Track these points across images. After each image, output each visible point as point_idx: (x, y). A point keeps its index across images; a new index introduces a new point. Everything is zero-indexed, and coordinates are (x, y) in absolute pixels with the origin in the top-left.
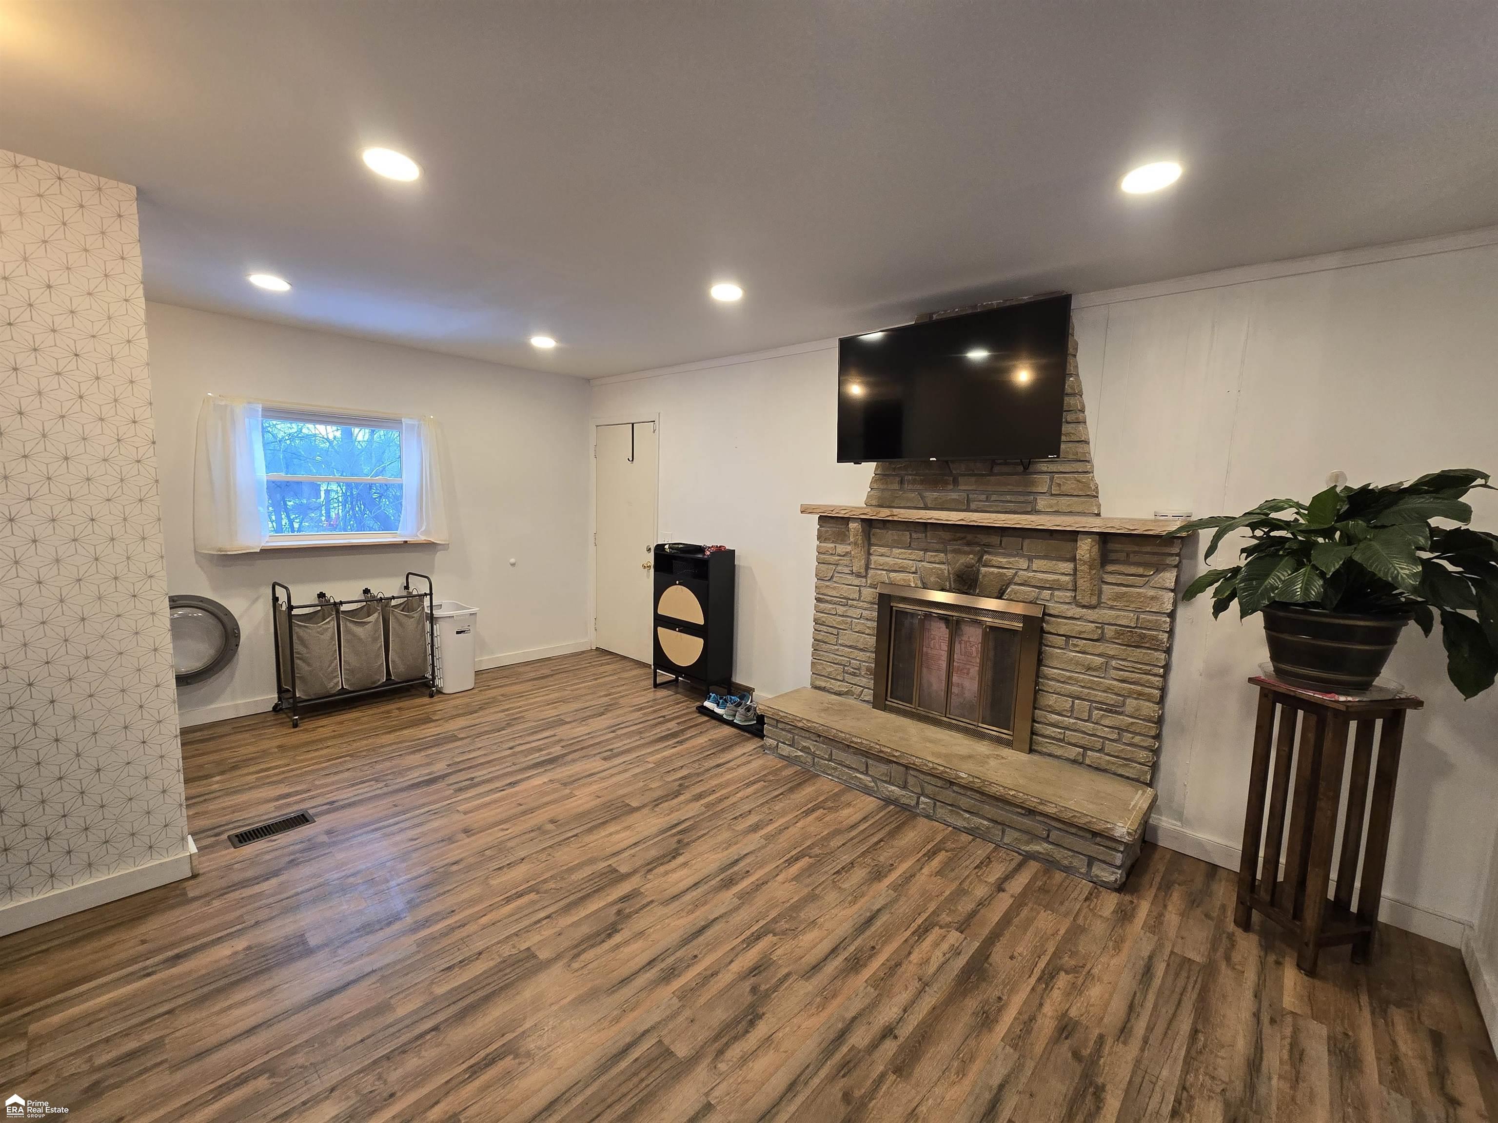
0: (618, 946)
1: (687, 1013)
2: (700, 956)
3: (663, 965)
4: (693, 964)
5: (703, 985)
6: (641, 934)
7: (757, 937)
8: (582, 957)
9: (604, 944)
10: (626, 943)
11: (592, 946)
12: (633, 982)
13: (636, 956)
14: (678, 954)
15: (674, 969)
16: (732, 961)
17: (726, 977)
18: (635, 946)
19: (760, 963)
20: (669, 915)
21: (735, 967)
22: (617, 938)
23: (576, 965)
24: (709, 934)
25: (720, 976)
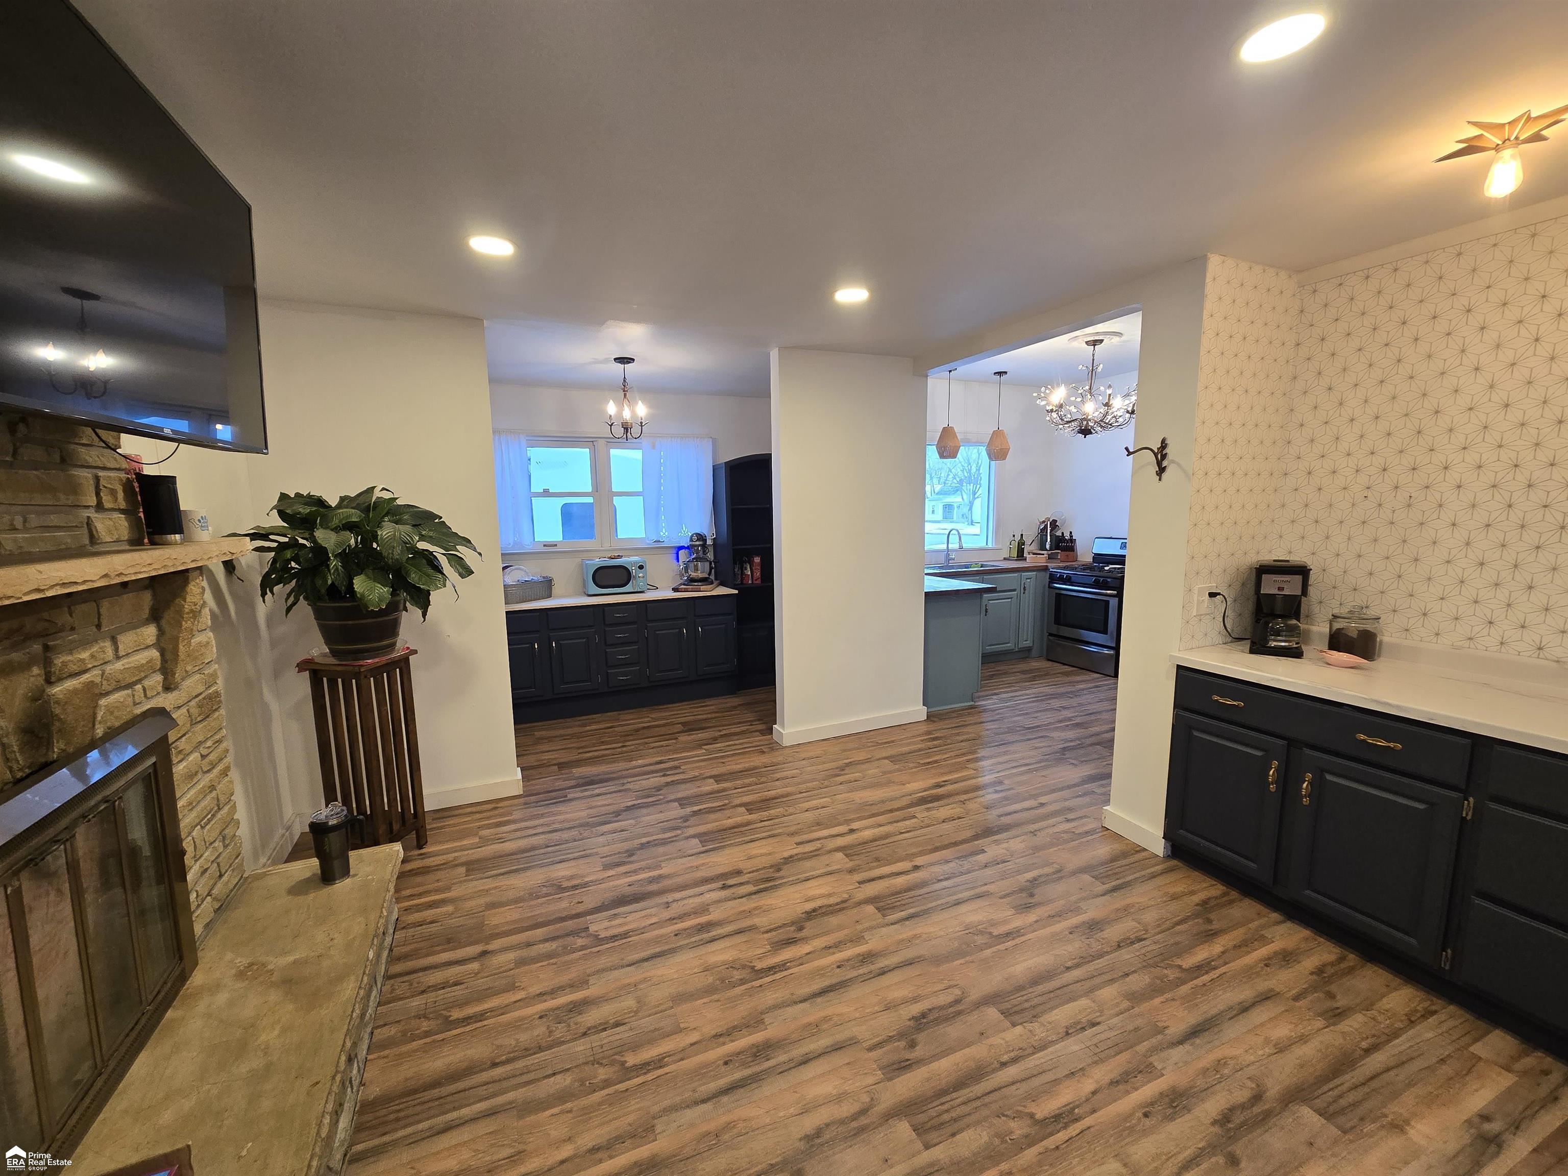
0: (915, 999)
1: (859, 927)
2: (835, 966)
3: (872, 967)
4: (844, 961)
5: (840, 942)
6: (889, 1007)
7: (772, 969)
8: (950, 999)
9: (930, 1007)
10: (906, 1001)
11: (941, 1008)
12: (901, 960)
13: (896, 984)
14: (854, 973)
15: (862, 961)
16: (807, 954)
17: (819, 943)
18: (897, 994)
19: (784, 946)
20: (853, 1023)
21: (807, 948)
22: (916, 1009)
23: (957, 992)
24: (816, 986)
25: (823, 945)
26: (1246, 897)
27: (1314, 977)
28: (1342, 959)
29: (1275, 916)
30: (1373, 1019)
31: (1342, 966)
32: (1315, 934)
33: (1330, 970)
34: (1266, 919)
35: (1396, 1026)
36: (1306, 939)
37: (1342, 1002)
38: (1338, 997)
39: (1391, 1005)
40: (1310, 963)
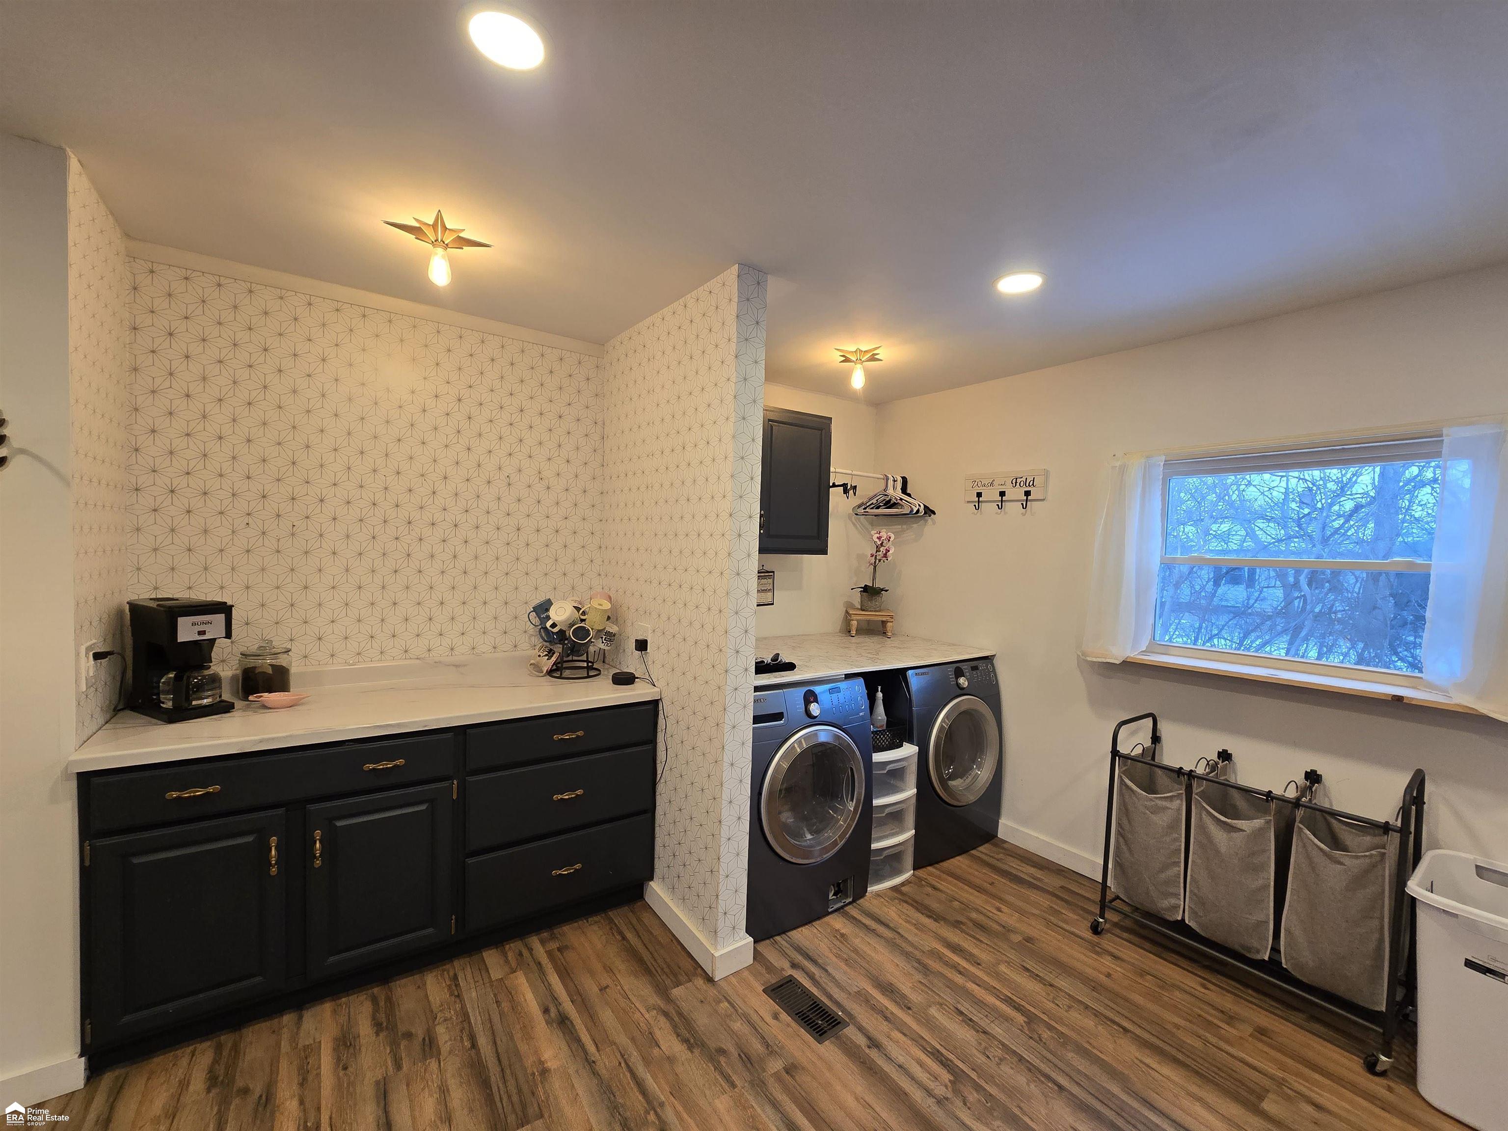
26: (240, 1030)
27: (382, 1035)
28: (374, 1000)
29: (288, 1019)
30: (445, 1020)
31: (382, 1004)
32: (334, 1000)
33: (382, 1017)
34: (285, 1030)
35: (458, 1009)
36: (334, 1012)
37: (419, 1031)
38: (413, 1031)
39: (438, 999)
40: (365, 1028)
